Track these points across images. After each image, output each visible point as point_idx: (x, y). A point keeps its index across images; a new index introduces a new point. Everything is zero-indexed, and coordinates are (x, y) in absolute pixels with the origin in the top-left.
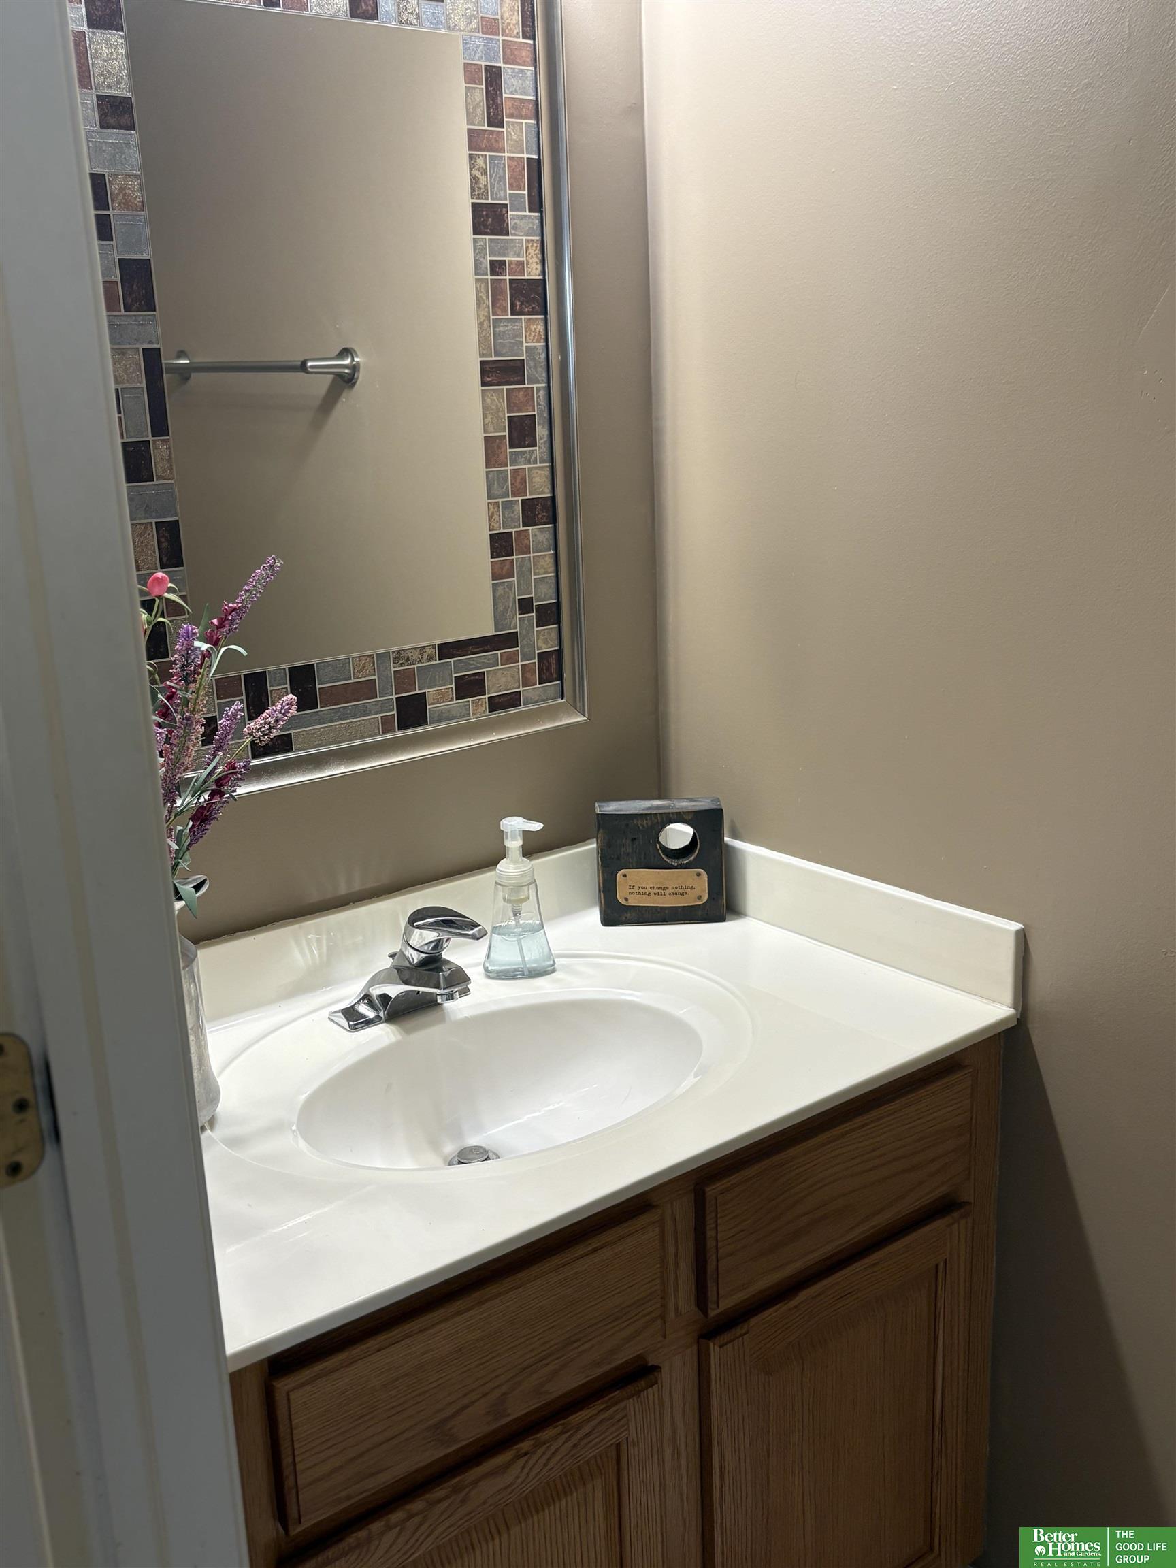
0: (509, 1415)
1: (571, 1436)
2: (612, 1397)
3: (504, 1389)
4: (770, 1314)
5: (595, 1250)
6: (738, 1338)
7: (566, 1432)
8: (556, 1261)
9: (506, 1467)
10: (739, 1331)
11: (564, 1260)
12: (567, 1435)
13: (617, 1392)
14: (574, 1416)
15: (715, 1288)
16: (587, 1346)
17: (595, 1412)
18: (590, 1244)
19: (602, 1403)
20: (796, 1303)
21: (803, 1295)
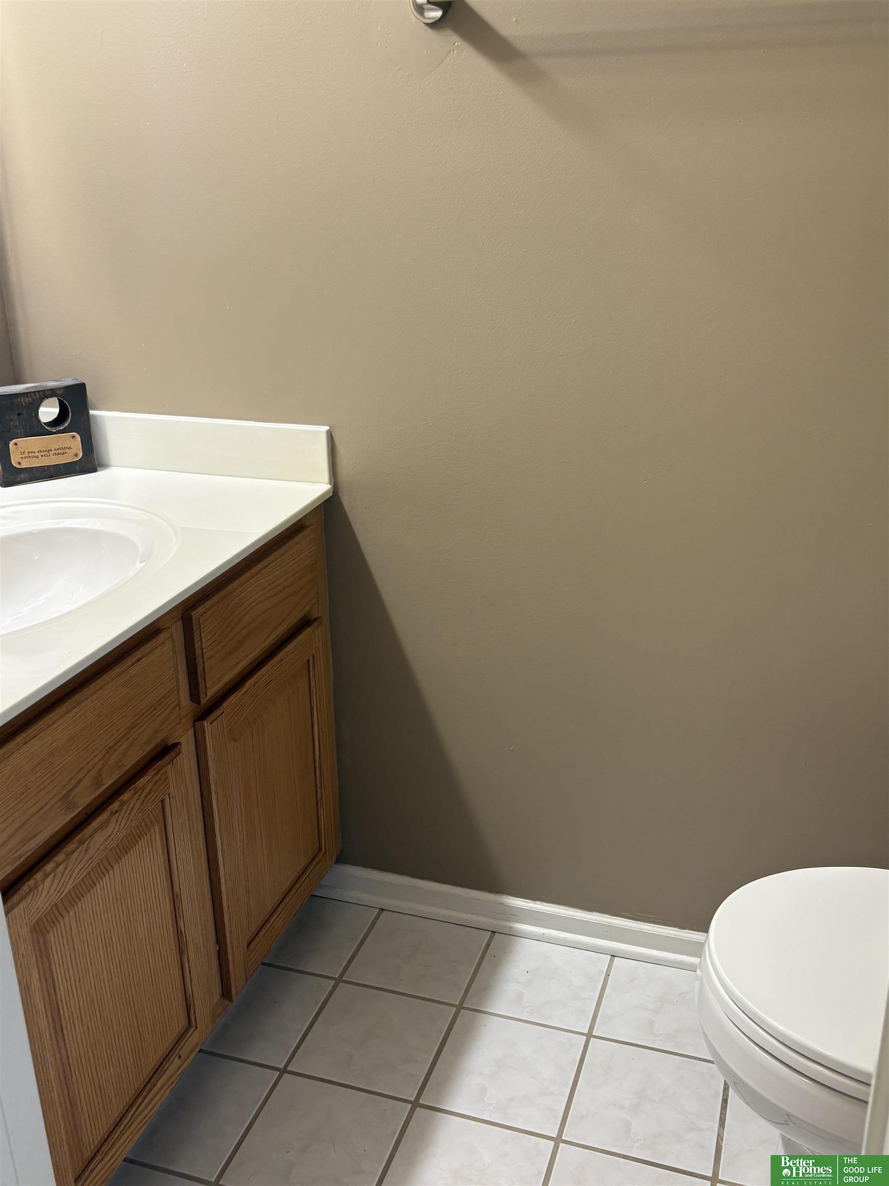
0: (104, 785)
1: (140, 796)
2: (158, 765)
3: (99, 766)
4: (233, 699)
5: (138, 660)
6: (219, 717)
7: (138, 792)
8: (117, 670)
9: (107, 822)
10: (217, 712)
11: (122, 669)
12: (138, 794)
13: (160, 762)
14: (139, 781)
15: (204, 683)
16: (141, 729)
17: (150, 777)
18: (134, 656)
19: (153, 770)
20: (245, 690)
21: (249, 684)
